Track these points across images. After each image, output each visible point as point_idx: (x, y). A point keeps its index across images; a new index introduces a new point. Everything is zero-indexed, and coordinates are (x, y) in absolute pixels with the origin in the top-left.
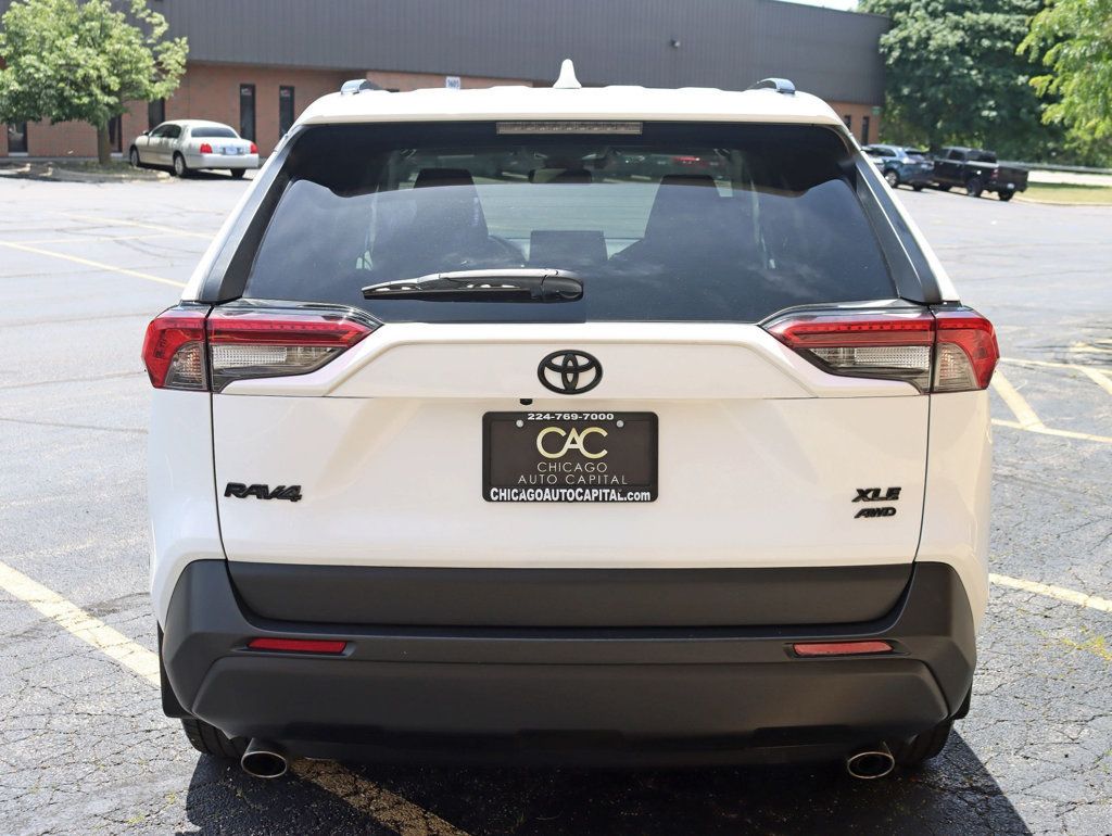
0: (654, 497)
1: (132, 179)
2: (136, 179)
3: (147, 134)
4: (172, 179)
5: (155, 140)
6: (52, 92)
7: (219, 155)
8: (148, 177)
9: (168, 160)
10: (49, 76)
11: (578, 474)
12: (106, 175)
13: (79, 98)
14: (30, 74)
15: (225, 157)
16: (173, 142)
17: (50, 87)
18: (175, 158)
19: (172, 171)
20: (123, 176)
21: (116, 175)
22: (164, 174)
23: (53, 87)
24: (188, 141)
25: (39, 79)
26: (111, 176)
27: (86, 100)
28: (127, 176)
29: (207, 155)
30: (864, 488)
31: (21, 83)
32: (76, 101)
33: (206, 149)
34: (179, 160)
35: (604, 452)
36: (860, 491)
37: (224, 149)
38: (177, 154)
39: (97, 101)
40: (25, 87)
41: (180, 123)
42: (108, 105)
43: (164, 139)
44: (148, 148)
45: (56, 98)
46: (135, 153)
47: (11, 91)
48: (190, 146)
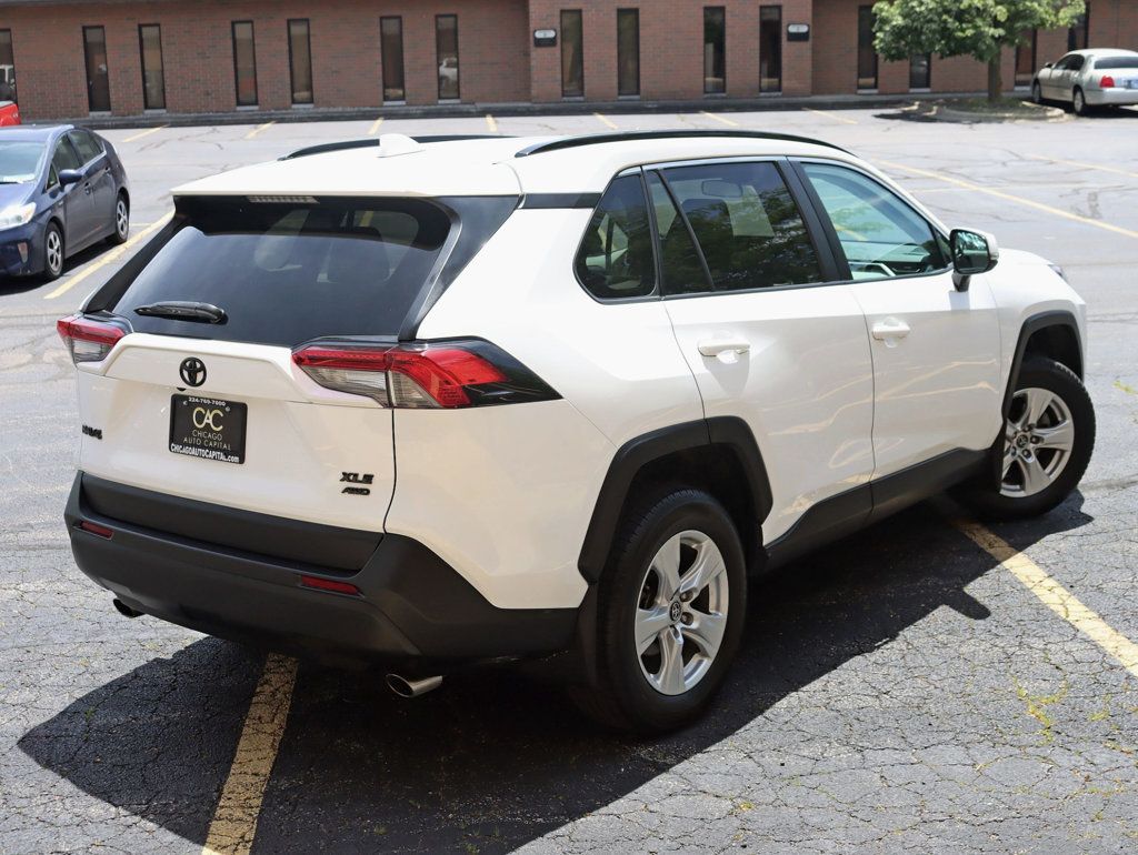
0: (242, 461)
1: (1016, 118)
2: (1020, 118)
3: (1049, 66)
4: (1066, 116)
5: (1058, 72)
6: (934, 26)
7: (1122, 90)
8: (1035, 116)
9: (1068, 96)
10: (931, 10)
11: (210, 440)
12: (988, 115)
13: (963, 30)
14: (913, 7)
15: (1129, 91)
16: (1075, 74)
17: (931, 21)
18: (1075, 93)
19: (1068, 107)
20: (1007, 115)
21: (999, 115)
22: (1058, 111)
23: (935, 22)
24: (1091, 73)
25: (921, 12)
26: (994, 115)
27: (970, 32)
28: (1011, 115)
29: (1108, 90)
30: (348, 472)
31: (905, 17)
32: (960, 34)
33: (1108, 82)
34: (1079, 95)
35: (221, 427)
36: (344, 474)
37: (1129, 82)
38: (1077, 88)
39: (982, 33)
40: (908, 21)
41: (1084, 53)
42: (993, 37)
43: (1067, 71)
44: (1050, 82)
45: (939, 32)
46: (1037, 87)
47: (894, 26)
48: (1091, 78)
